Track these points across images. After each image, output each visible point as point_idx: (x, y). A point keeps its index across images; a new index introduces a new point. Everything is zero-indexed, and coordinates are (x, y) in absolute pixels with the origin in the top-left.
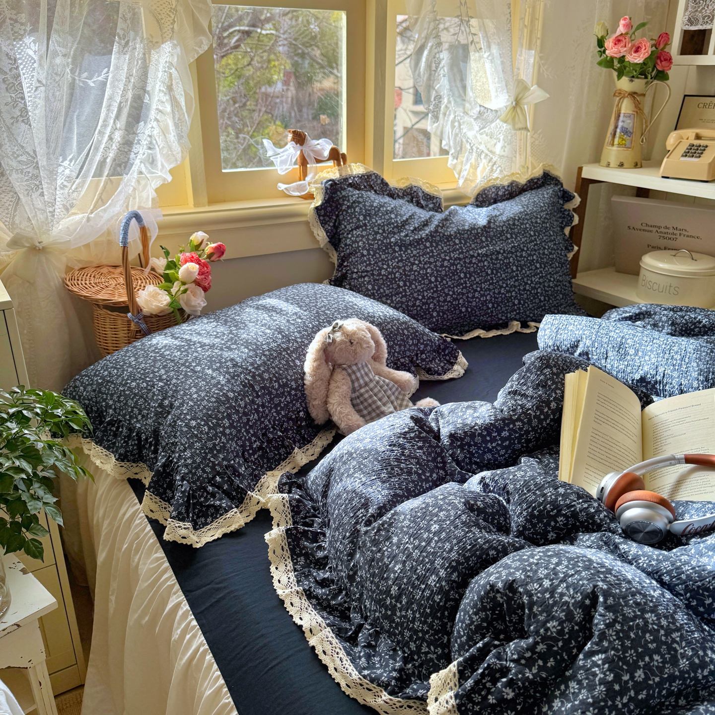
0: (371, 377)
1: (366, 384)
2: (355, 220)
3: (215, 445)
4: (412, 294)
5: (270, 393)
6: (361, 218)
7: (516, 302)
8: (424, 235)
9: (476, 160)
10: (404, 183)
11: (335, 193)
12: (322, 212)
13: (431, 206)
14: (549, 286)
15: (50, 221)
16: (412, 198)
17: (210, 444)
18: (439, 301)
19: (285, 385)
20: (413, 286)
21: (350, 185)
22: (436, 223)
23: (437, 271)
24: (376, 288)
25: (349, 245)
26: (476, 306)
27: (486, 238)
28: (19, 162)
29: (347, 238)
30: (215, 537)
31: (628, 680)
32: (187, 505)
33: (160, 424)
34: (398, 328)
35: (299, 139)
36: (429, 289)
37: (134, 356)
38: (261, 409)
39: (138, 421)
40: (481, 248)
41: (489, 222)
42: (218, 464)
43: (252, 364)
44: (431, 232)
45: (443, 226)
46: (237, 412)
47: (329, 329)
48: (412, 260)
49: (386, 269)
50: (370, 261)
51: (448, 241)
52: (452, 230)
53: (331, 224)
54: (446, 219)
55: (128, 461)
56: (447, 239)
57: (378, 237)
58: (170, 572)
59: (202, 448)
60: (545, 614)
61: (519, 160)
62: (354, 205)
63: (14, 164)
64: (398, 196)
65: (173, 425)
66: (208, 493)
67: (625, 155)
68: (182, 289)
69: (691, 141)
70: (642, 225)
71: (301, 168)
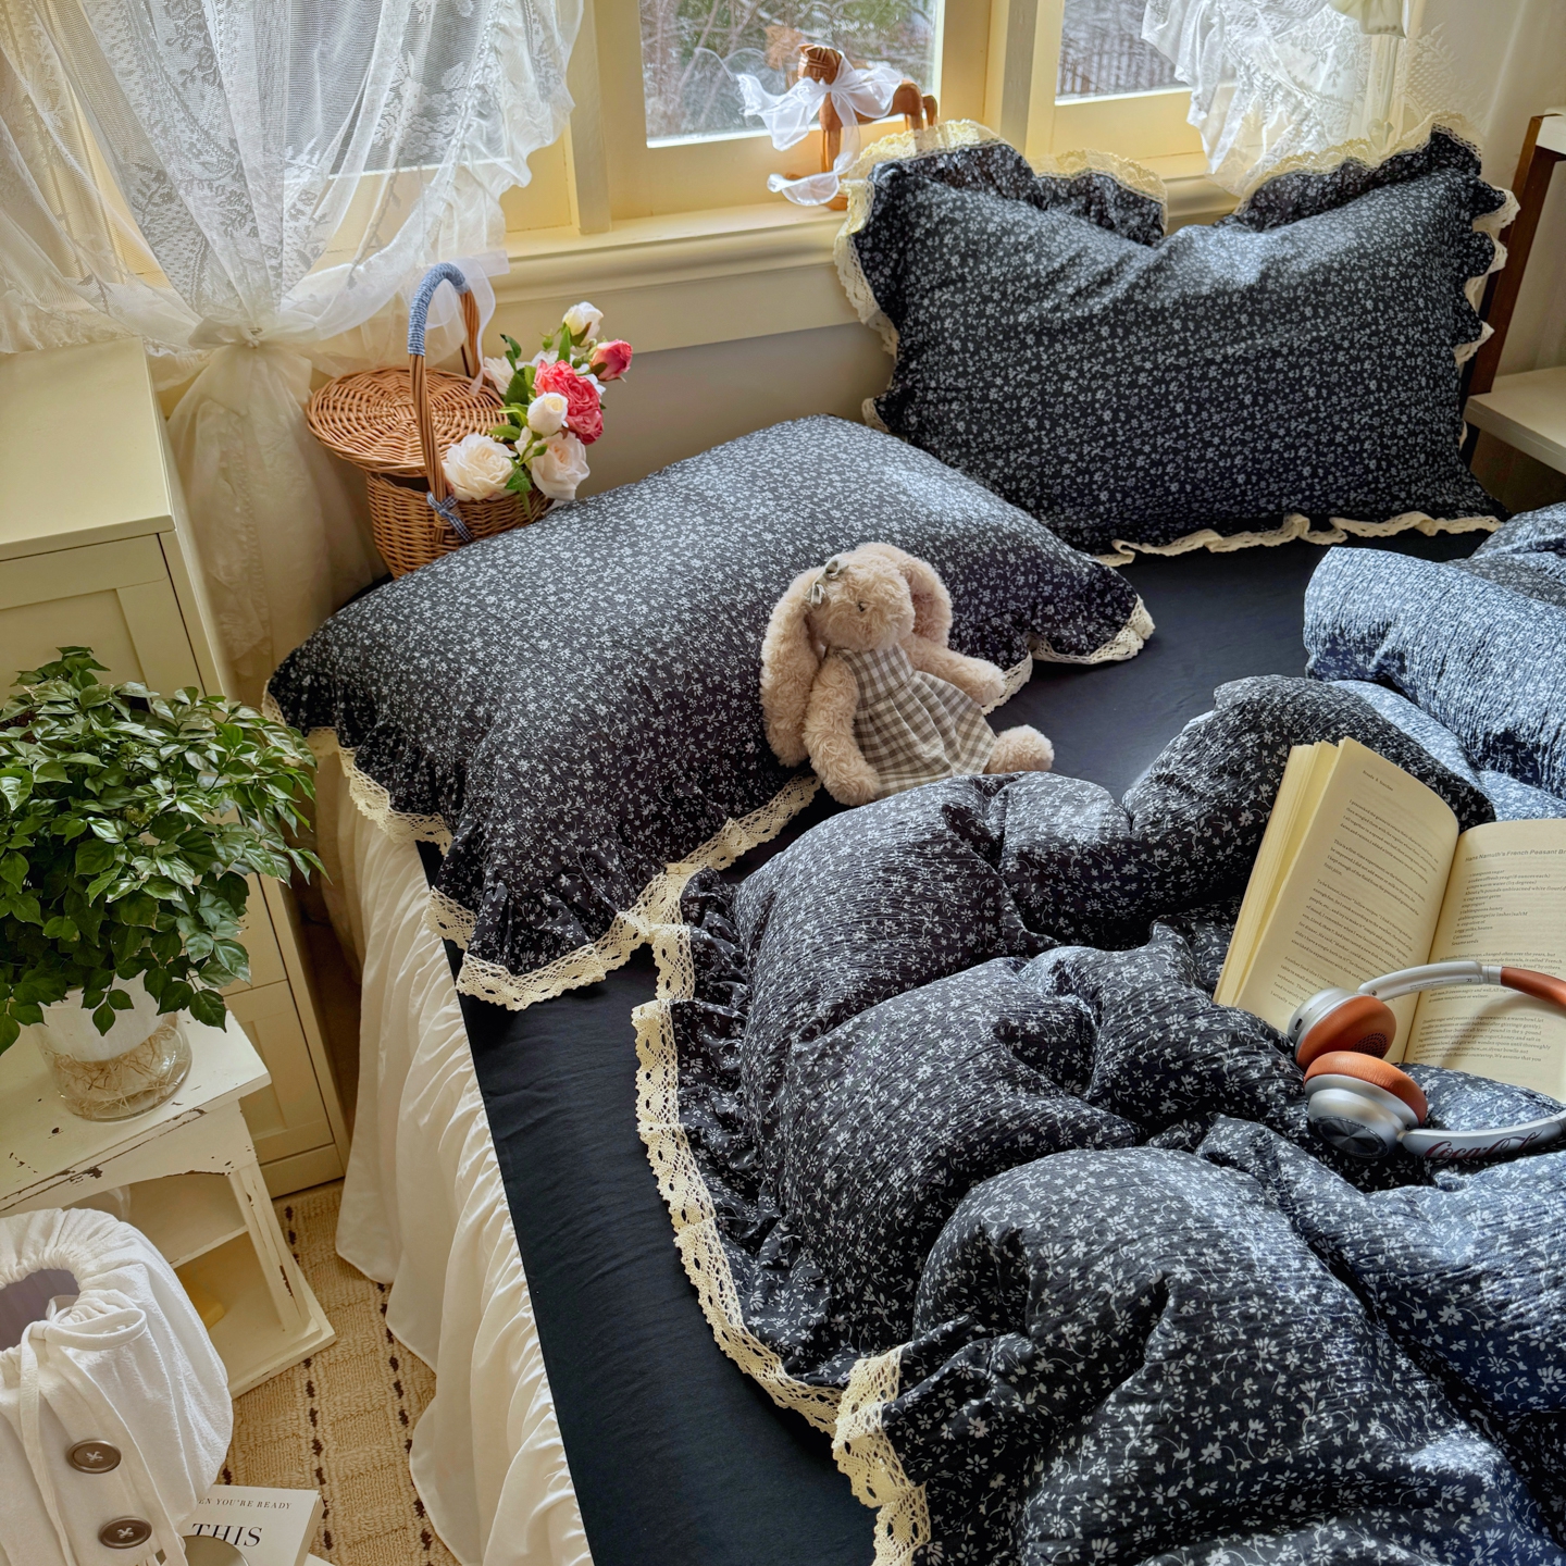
0: (903, 677)
1: (891, 694)
2: (939, 265)
3: (561, 812)
4: (1054, 447)
5: (684, 706)
6: (955, 261)
7: (1307, 471)
8: (1097, 309)
9: (1261, 107)
10: (1073, 165)
11: (901, 196)
12: (869, 242)
13: (1134, 222)
14: (1394, 435)
15: (273, 285)
16: (1090, 202)
17: (551, 812)
18: (1116, 467)
19: (719, 688)
20: (1060, 431)
21: (941, 175)
22: (1131, 278)
23: (1120, 396)
24: (975, 428)
25: (924, 323)
26: (1205, 480)
27: (1251, 315)
28: (203, 164)
29: (919, 306)
30: (549, 995)
31: (1186, 1460)
32: (501, 929)
33: (466, 753)
34: (994, 550)
35: (825, 67)
36: (1095, 439)
37: (430, 598)
38: (662, 740)
39: (430, 739)
40: (1236, 341)
41: (1264, 276)
42: (566, 852)
43: (652, 642)
44: (1115, 301)
45: (1149, 285)
46: (612, 747)
47: (817, 573)
48: (1062, 367)
49: (1001, 388)
50: (965, 365)
51: (1155, 323)
52: (1167, 297)
53: (887, 271)
54: (1158, 268)
55: (414, 811)
56: (1152, 318)
57: (990, 309)
58: (465, 1049)
59: (536, 819)
60: (1061, 1308)
61: (1371, 107)
62: (942, 229)
63: (196, 169)
64: (1056, 198)
65: (488, 764)
66: (543, 906)
68: (536, 445)
71: (827, 136)
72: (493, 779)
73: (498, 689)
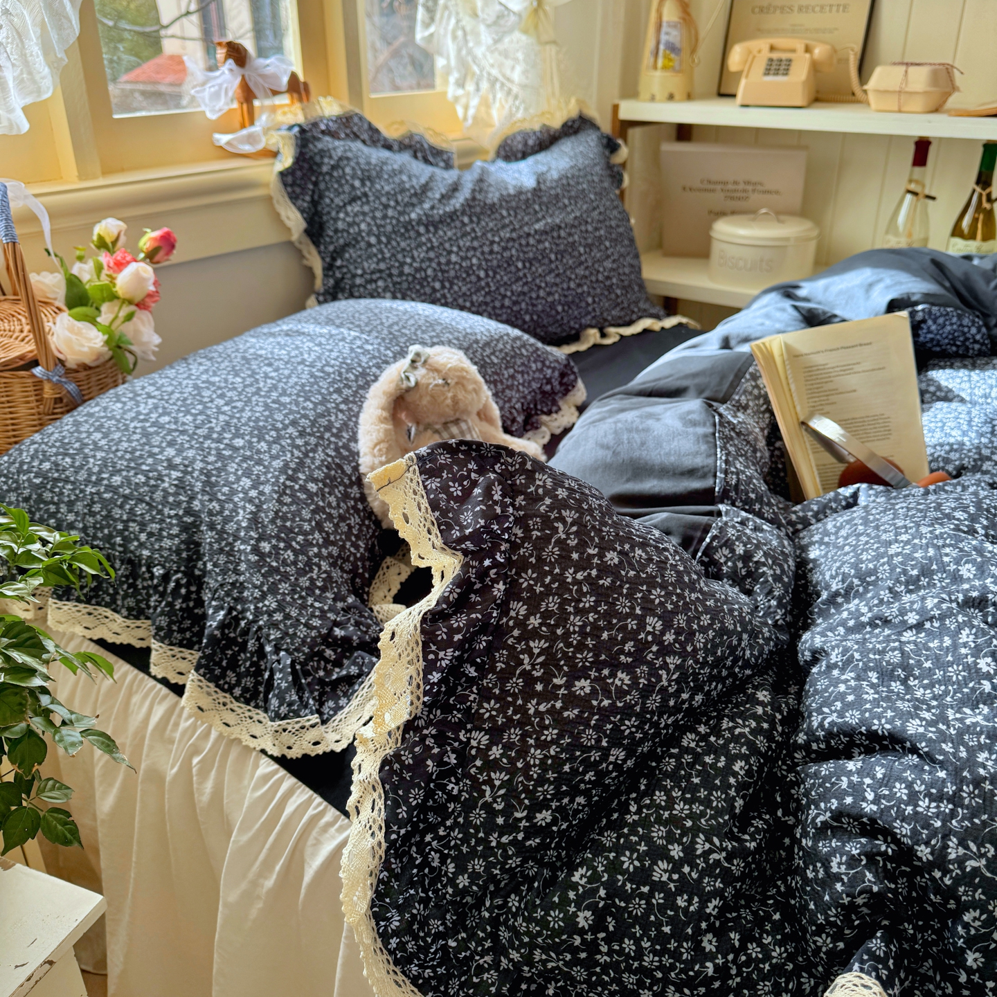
2: (347, 188)
6: (357, 183)
10: (397, 130)
11: (307, 145)
12: (289, 179)
16: (416, 151)
20: (456, 288)
21: (327, 132)
22: (469, 186)
23: (487, 260)
25: (343, 230)
27: (540, 206)
29: (336, 220)
35: (238, 56)
36: (478, 290)
40: (538, 220)
41: (539, 183)
44: (466, 200)
45: (481, 190)
48: (447, 246)
49: (411, 265)
50: (383, 253)
51: (493, 213)
52: (493, 197)
53: (308, 198)
54: (481, 180)
56: (490, 209)
57: (390, 212)
62: (342, 164)
67: (675, 82)
68: (122, 314)
69: (766, 54)
70: (702, 182)
71: (245, 106)
72: (238, 564)
73: (206, 482)
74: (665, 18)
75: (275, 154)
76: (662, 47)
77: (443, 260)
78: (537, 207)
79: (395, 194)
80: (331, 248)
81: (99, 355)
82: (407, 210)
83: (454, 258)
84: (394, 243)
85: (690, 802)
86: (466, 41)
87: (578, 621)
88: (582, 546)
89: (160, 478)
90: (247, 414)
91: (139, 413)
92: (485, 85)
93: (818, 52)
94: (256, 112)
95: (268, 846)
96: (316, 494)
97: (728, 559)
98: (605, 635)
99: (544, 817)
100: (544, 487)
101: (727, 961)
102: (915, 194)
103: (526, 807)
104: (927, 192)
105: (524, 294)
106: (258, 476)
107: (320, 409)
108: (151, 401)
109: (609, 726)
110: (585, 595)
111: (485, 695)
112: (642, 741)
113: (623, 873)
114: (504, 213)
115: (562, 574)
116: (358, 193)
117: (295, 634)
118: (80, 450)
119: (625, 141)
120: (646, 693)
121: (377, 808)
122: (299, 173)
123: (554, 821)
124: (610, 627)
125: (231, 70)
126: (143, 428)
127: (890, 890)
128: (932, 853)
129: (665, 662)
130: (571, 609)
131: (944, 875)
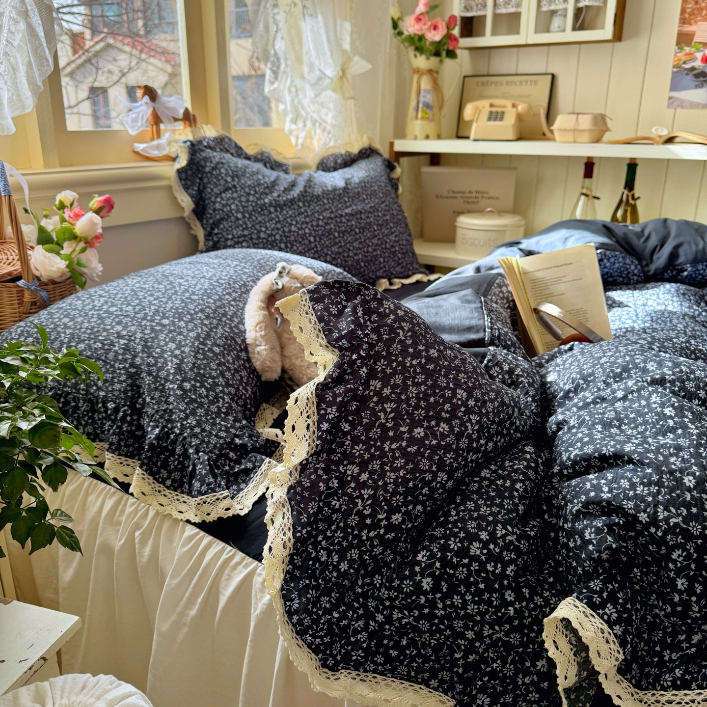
2: (222, 182)
6: (229, 179)
10: (253, 149)
12: (184, 175)
16: (266, 163)
21: (209, 147)
23: (315, 231)
25: (220, 209)
27: (348, 198)
29: (214, 203)
35: (151, 95)
41: (346, 184)
44: (301, 192)
49: (265, 232)
53: (196, 188)
57: (251, 198)
62: (218, 167)
64: (255, 160)
67: (430, 128)
68: (78, 248)
69: (488, 109)
70: (449, 192)
71: (155, 127)
72: (168, 398)
73: (145, 346)
74: (423, 87)
75: (174, 159)
76: (421, 105)
77: (286, 229)
78: (346, 199)
79: (254, 187)
80: (211, 221)
81: (63, 274)
82: (263, 197)
83: (293, 228)
84: (254, 218)
85: (490, 506)
86: (297, 95)
87: (414, 390)
88: (415, 344)
89: (112, 344)
90: (170, 305)
91: (94, 306)
92: (309, 124)
93: (521, 107)
94: (162, 133)
95: (192, 586)
96: (219, 354)
97: (499, 374)
98: (432, 400)
99: (397, 518)
100: (389, 308)
101: (522, 607)
102: (587, 195)
103: (386, 511)
104: (594, 194)
105: (340, 253)
106: (180, 342)
107: (218, 303)
108: (102, 299)
109: (437, 457)
110: (418, 374)
111: (356, 441)
112: (457, 469)
113: (451, 551)
114: (326, 201)
115: (403, 361)
116: (230, 185)
117: (209, 442)
118: (55, 329)
119: (398, 163)
120: (459, 436)
121: (286, 517)
122: (190, 172)
123: (403, 522)
124: (435, 394)
125: (147, 103)
126: (99, 315)
127: (623, 547)
128: (648, 517)
129: (470, 418)
130: (410, 383)
131: (657, 530)
